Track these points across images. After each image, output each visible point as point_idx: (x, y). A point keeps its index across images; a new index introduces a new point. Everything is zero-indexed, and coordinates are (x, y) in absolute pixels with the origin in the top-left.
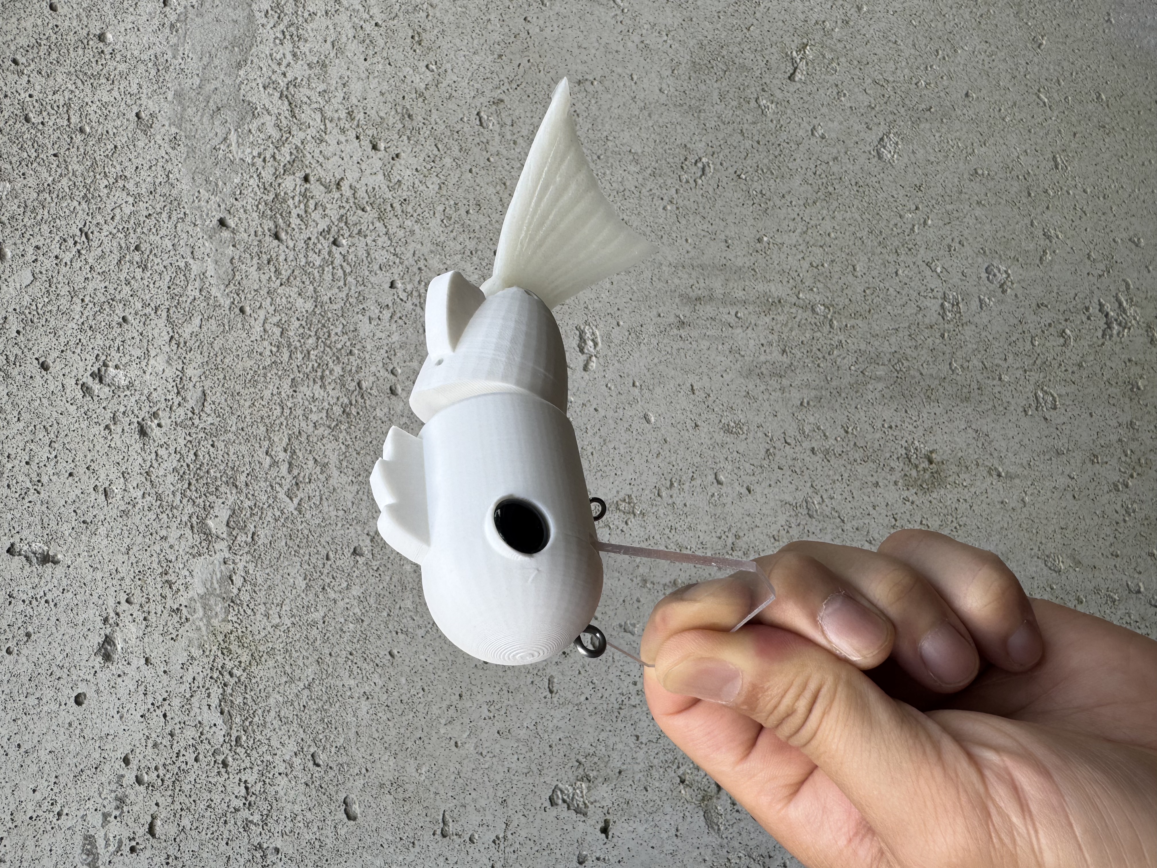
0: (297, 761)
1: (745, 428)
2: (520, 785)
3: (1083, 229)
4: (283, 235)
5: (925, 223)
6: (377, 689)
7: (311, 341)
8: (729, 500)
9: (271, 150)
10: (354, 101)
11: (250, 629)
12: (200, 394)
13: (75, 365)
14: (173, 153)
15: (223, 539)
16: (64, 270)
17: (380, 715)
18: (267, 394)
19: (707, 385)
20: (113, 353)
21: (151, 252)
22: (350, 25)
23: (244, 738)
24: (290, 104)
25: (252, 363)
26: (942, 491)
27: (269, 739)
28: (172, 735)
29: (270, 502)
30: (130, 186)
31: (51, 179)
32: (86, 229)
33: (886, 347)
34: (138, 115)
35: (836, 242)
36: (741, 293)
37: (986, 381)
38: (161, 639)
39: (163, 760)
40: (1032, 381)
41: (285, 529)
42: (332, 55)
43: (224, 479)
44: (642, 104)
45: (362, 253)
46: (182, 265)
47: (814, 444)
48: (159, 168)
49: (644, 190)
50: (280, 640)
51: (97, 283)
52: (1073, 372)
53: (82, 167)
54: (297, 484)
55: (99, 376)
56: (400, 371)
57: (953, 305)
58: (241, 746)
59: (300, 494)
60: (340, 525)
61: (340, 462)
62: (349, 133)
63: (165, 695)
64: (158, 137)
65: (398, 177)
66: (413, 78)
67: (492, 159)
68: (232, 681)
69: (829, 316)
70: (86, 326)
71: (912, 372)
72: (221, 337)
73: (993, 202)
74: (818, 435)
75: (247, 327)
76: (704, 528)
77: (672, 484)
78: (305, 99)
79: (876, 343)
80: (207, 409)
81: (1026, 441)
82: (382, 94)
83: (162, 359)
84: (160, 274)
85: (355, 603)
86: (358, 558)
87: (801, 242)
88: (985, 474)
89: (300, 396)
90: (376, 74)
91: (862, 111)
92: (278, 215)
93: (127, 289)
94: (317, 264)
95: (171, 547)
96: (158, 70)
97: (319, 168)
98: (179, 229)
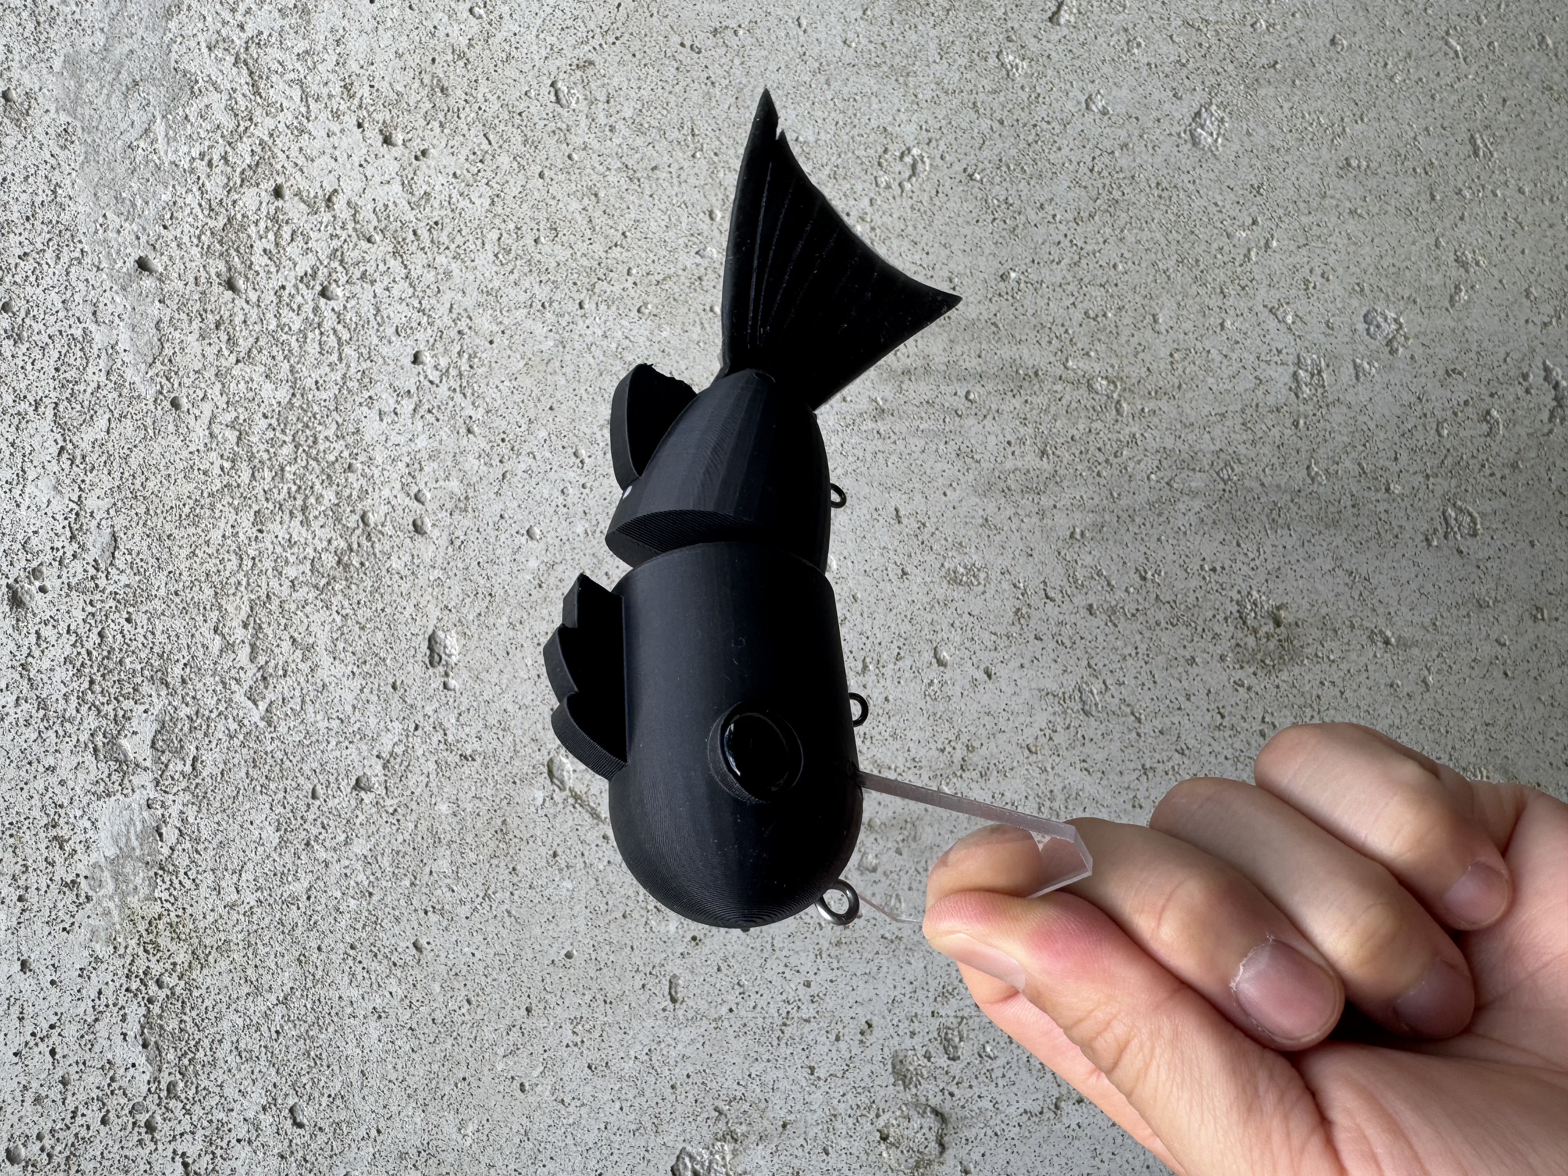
0: (266, 1120)
1: (982, 575)
2: (625, 1149)
3: (1518, 251)
4: (240, 283)
5: (1267, 245)
6: (395, 1002)
7: (287, 450)
8: (958, 689)
9: (220, 148)
10: (355, 68)
11: (189, 910)
12: (107, 537)
14: (62, 155)
15: (146, 769)
17: (398, 1043)
18: (215, 536)
19: (922, 508)
21: (27, 312)
23: (181, 1085)
24: (251, 74)
25: (191, 486)
26: (1297, 670)
27: (221, 1086)
28: (64, 1082)
29: (221, 708)
33: (1206, 445)
34: (5, 95)
35: (1126, 277)
36: (975, 361)
37: (1366, 494)
38: (47, 929)
39: (50, 1124)
40: (1439, 491)
41: (245, 751)
43: (146, 673)
44: (817, 65)
45: (368, 310)
46: (78, 333)
47: (1092, 599)
48: (40, 180)
50: (239, 928)
52: (1503, 477)
54: (264, 679)
56: (429, 495)
57: (1312, 375)
58: (177, 1098)
59: (270, 696)
60: (333, 743)
61: (334, 641)
62: (346, 118)
63: (54, 1020)
64: (39, 131)
65: (425, 187)
66: (449, 30)
67: (575, 157)
68: (162, 994)
69: (1115, 396)
71: (1247, 483)
72: (141, 446)
73: (1375, 210)
74: (1098, 585)
75: (183, 430)
76: (916, 735)
77: (865, 667)
78: (275, 66)
79: (1191, 438)
80: (120, 563)
81: (1429, 588)
82: (397, 54)
83: (46, 483)
84: (43, 348)
85: (359, 866)
86: (362, 794)
87: (1070, 279)
88: (1364, 640)
89: (269, 538)
90: (389, 23)
91: (1166, 69)
92: (232, 251)
94: (295, 327)
95: (62, 783)
96: (38, 23)
97: (298, 175)
98: (73, 276)
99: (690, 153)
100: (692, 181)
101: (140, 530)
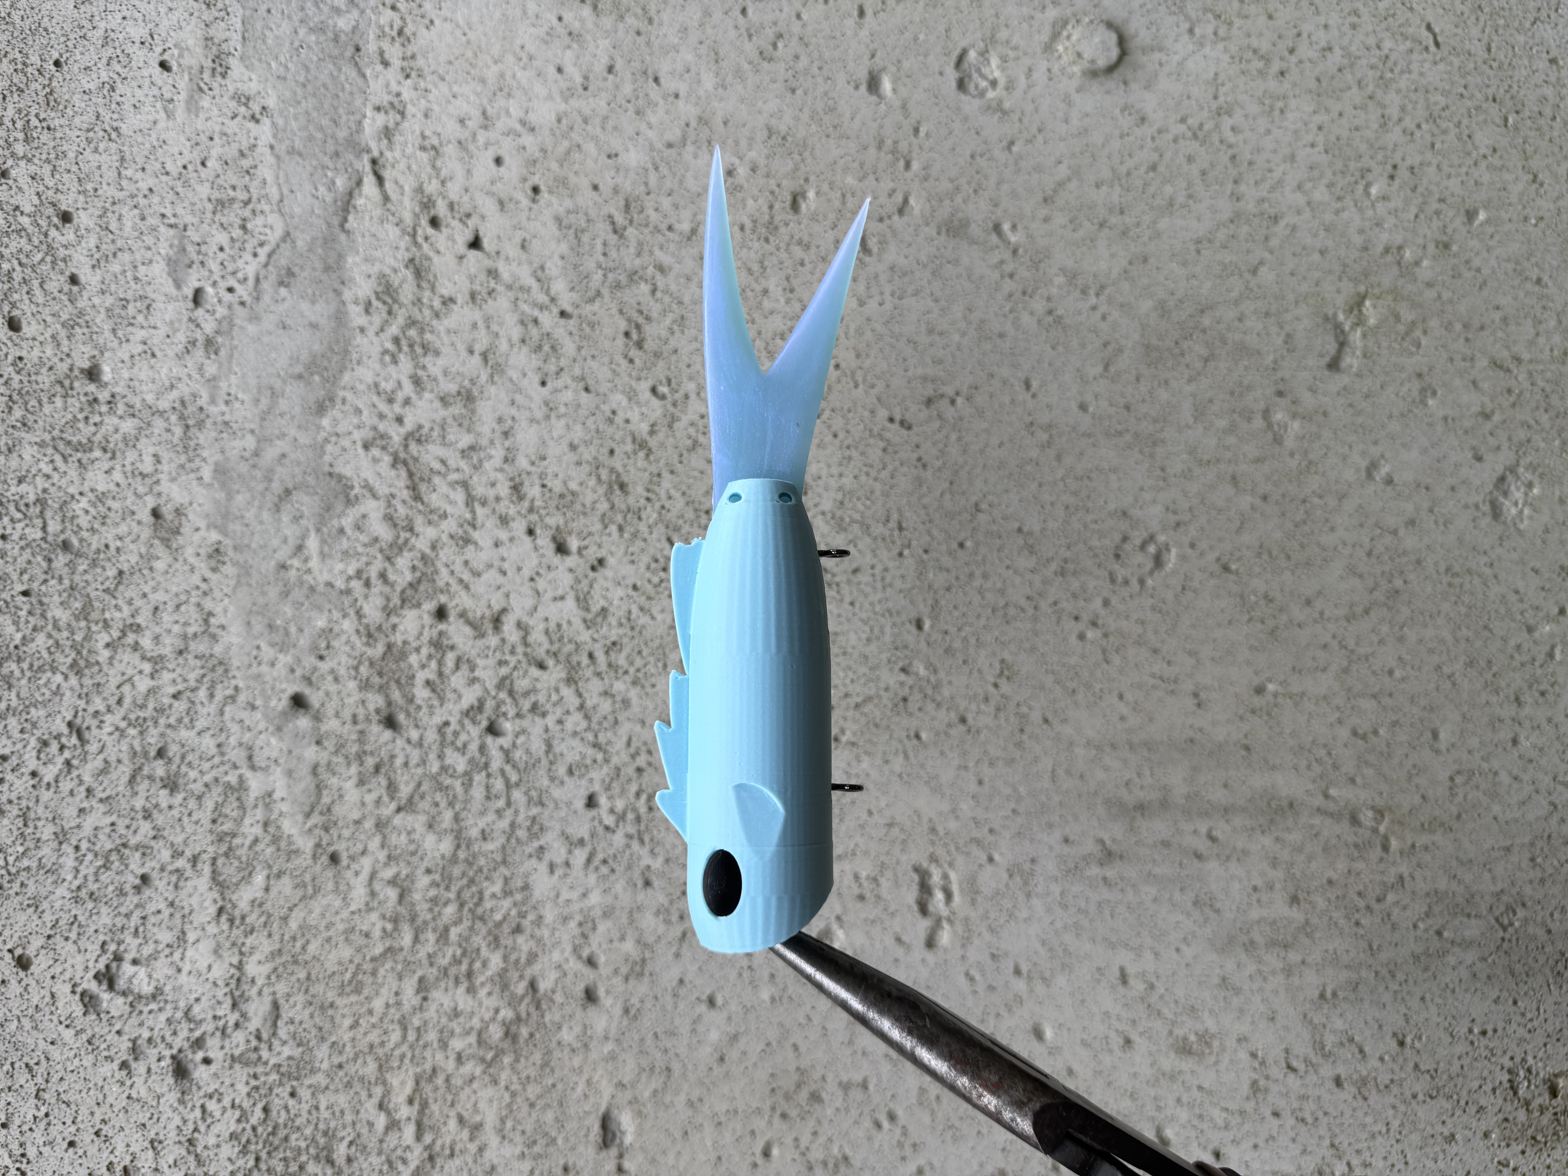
1: (1216, 1043)
4: (401, 720)
7: (451, 909)
9: (378, 564)
12: (269, 1005)
13: (70, 961)
14: (214, 578)
16: (46, 796)
18: (378, 1004)
19: (1151, 966)
20: (128, 938)
21: (183, 757)
22: (515, 318)
24: (411, 475)
25: (353, 950)
30: (146, 642)
31: (19, 636)
32: (78, 721)
33: (1485, 884)
34: (156, 513)
35: (1403, 685)
36: (1220, 793)
42: (484, 377)
43: (312, 1151)
44: (1046, 437)
45: (538, 746)
46: (234, 780)
47: (1341, 1069)
48: (192, 608)
49: (1044, 605)
51: (97, 817)
53: (68, 612)
54: (431, 1158)
55: (107, 978)
56: (602, 959)
61: (502, 1120)
62: (513, 525)
64: (189, 551)
65: (602, 602)
66: (629, 414)
69: (1382, 829)
70: (83, 893)
71: (1531, 930)
72: (301, 906)
74: (1348, 1052)
75: (342, 888)
78: (437, 465)
79: (1468, 877)
80: (282, 1033)
82: (572, 446)
83: (206, 946)
84: (199, 798)
87: (1337, 689)
89: (433, 1007)
90: (563, 410)
91: (1467, 424)
92: (392, 684)
93: (145, 828)
94: (460, 769)
96: (187, 427)
97: (463, 593)
98: (227, 716)
99: (896, 551)
100: (898, 584)
101: (300, 998)
